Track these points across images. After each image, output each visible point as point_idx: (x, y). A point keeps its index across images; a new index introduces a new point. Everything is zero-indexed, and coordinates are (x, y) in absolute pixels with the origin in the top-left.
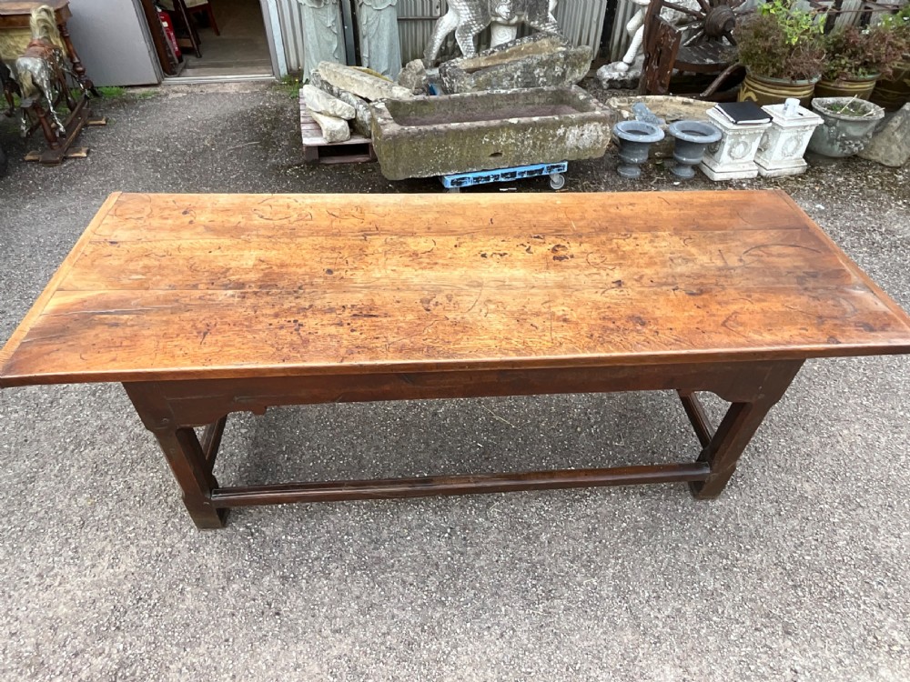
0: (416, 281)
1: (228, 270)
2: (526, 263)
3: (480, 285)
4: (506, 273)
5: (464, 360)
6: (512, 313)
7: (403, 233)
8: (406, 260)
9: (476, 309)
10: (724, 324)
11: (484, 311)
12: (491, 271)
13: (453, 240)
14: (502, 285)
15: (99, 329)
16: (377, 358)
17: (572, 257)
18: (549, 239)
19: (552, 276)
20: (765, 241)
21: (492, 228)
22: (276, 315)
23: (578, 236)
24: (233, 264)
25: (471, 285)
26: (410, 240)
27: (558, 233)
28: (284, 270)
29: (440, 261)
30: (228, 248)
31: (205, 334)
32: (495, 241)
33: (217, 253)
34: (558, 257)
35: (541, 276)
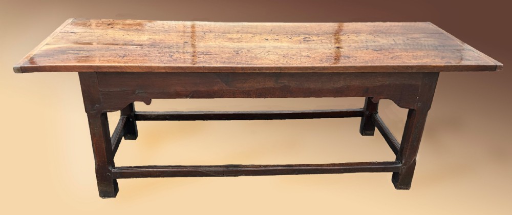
0: (231, 46)
1: (134, 41)
2: (288, 42)
3: (265, 47)
4: (278, 44)
5: (256, 66)
6: (281, 55)
7: (225, 33)
8: (227, 40)
9: (263, 53)
10: (391, 58)
11: (267, 54)
12: (270, 44)
13: (251, 35)
14: (275, 47)
15: (69, 55)
16: (212, 64)
17: (313, 40)
18: (301, 36)
19: (303, 46)
20: (419, 37)
21: (271, 32)
22: (160, 53)
23: (317, 35)
24: (136, 39)
25: (261, 47)
26: (227, 35)
27: (306, 34)
28: (162, 41)
29: (244, 41)
30: (133, 35)
31: (123, 57)
32: (273, 36)
33: (128, 36)
34: (305, 40)
35: (297, 45)
